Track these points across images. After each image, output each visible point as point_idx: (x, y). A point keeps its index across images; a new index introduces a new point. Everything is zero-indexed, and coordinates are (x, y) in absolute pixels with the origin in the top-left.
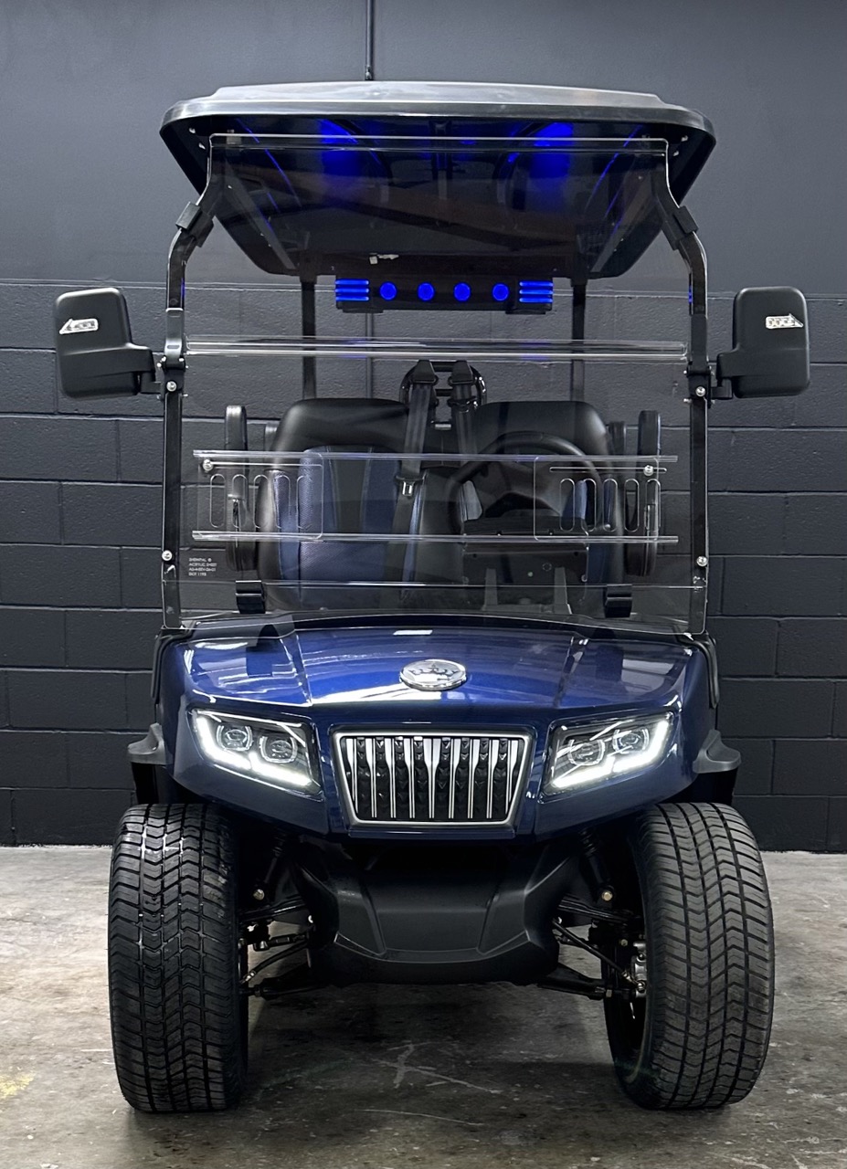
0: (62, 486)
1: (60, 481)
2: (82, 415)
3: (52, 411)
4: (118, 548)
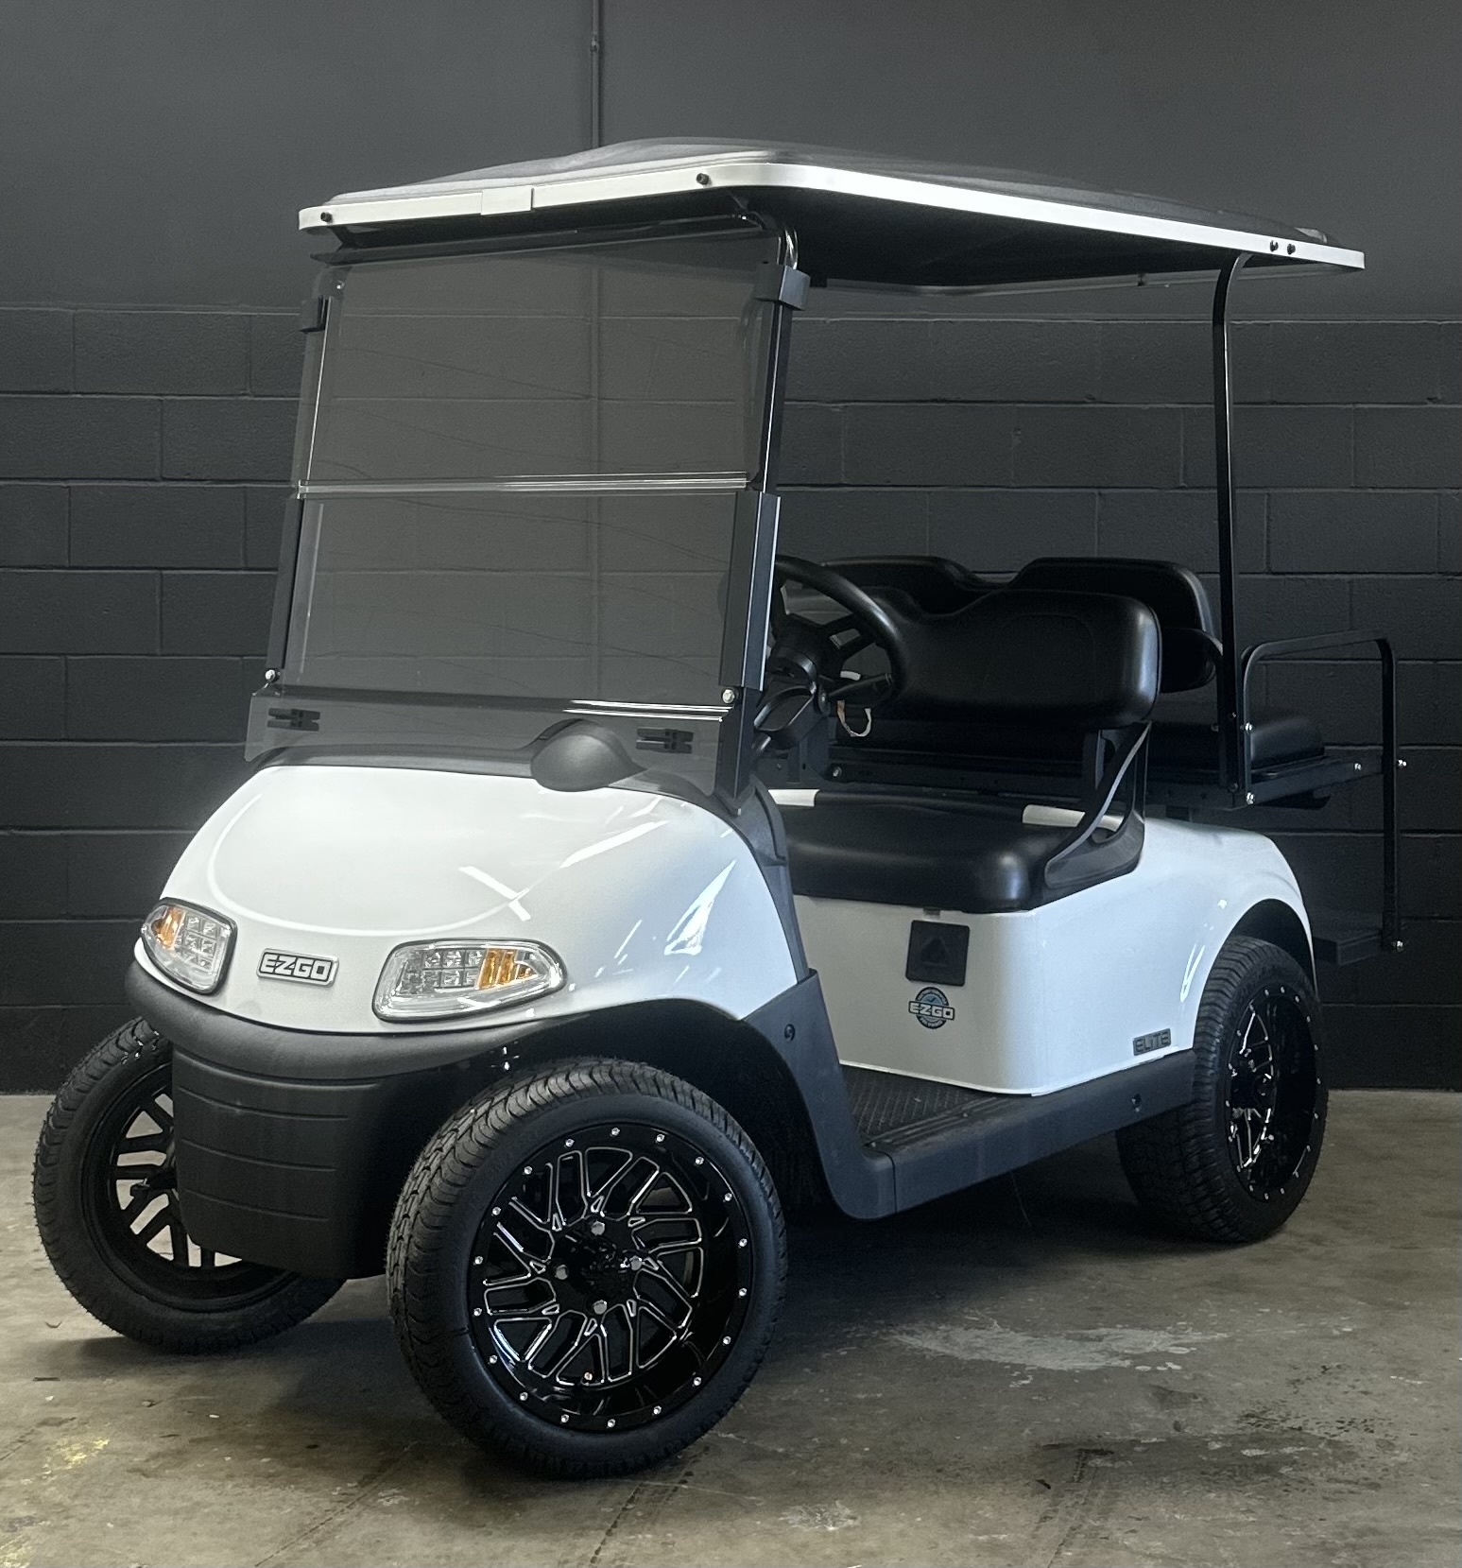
0: (161, 574)
1: (159, 569)
2: (196, 480)
3: (152, 476)
4: (237, 658)
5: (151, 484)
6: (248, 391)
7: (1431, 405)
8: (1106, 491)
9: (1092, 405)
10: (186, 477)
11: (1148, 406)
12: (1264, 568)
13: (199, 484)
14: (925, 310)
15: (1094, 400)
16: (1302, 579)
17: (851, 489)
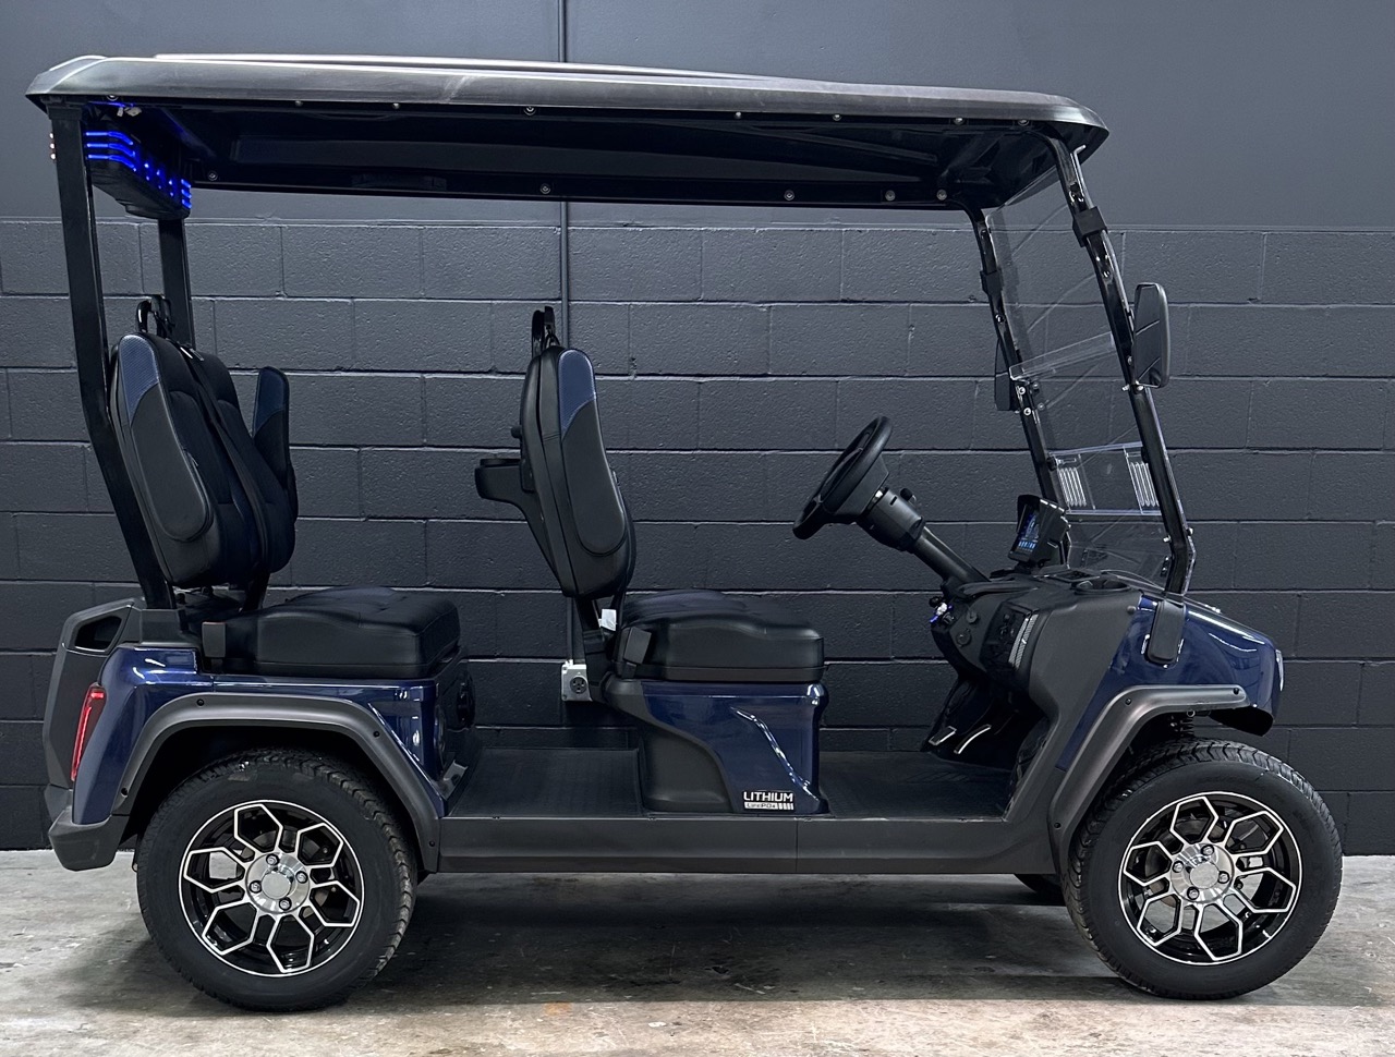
6: (282, 293)
7: (1254, 305)
9: (973, 305)
13: (248, 373)
14: (838, 220)
15: (976, 301)
17: (774, 379)
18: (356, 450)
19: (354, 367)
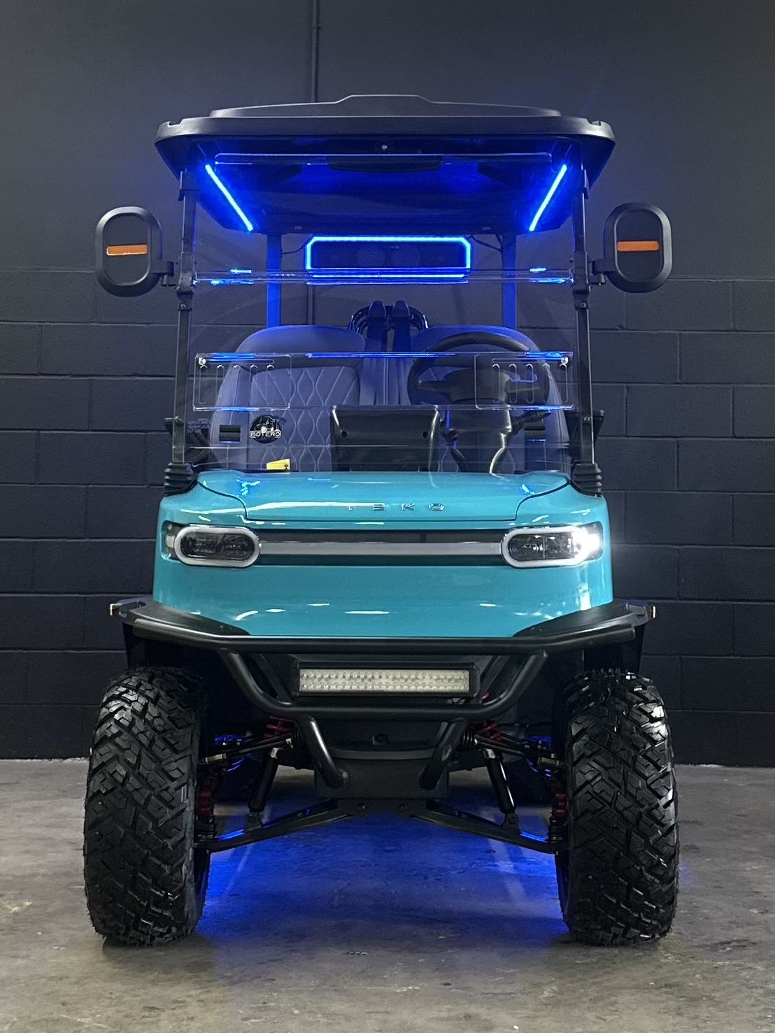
0: (39, 434)
1: (39, 430)
2: (60, 375)
3: (36, 373)
4: (85, 486)
5: (34, 377)
6: (95, 320)
8: (629, 385)
10: (56, 373)
11: (656, 333)
12: (731, 434)
13: (62, 377)
15: (623, 329)
16: (754, 441)
18: (144, 434)
19: (147, 373)
